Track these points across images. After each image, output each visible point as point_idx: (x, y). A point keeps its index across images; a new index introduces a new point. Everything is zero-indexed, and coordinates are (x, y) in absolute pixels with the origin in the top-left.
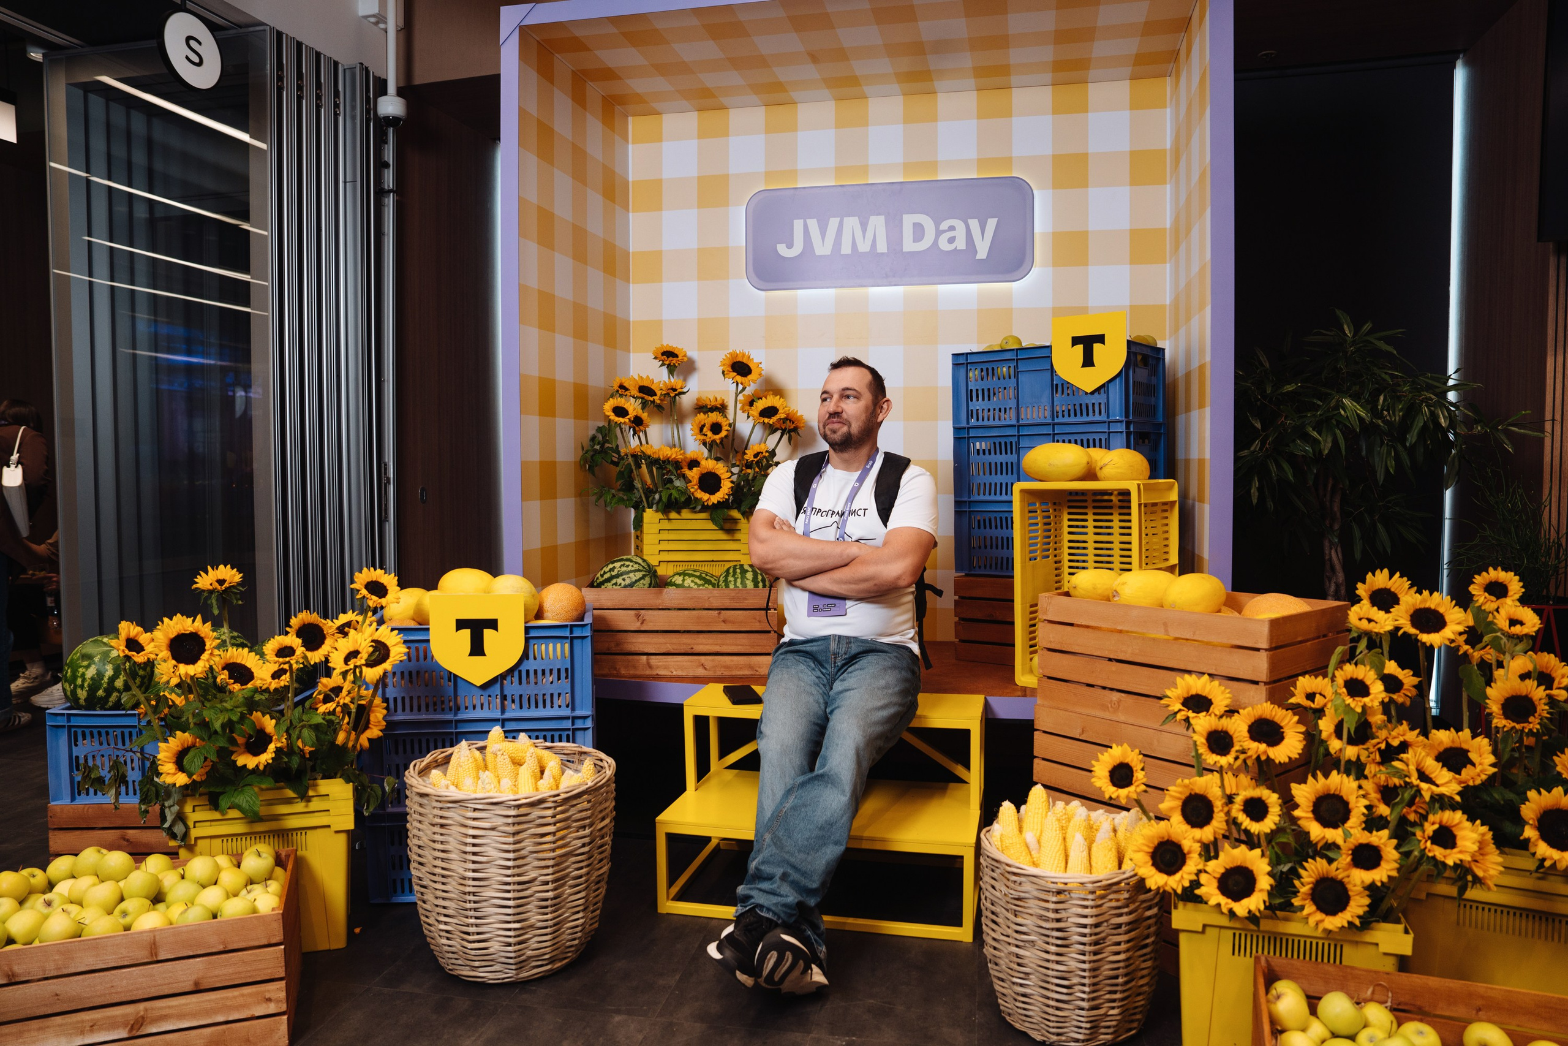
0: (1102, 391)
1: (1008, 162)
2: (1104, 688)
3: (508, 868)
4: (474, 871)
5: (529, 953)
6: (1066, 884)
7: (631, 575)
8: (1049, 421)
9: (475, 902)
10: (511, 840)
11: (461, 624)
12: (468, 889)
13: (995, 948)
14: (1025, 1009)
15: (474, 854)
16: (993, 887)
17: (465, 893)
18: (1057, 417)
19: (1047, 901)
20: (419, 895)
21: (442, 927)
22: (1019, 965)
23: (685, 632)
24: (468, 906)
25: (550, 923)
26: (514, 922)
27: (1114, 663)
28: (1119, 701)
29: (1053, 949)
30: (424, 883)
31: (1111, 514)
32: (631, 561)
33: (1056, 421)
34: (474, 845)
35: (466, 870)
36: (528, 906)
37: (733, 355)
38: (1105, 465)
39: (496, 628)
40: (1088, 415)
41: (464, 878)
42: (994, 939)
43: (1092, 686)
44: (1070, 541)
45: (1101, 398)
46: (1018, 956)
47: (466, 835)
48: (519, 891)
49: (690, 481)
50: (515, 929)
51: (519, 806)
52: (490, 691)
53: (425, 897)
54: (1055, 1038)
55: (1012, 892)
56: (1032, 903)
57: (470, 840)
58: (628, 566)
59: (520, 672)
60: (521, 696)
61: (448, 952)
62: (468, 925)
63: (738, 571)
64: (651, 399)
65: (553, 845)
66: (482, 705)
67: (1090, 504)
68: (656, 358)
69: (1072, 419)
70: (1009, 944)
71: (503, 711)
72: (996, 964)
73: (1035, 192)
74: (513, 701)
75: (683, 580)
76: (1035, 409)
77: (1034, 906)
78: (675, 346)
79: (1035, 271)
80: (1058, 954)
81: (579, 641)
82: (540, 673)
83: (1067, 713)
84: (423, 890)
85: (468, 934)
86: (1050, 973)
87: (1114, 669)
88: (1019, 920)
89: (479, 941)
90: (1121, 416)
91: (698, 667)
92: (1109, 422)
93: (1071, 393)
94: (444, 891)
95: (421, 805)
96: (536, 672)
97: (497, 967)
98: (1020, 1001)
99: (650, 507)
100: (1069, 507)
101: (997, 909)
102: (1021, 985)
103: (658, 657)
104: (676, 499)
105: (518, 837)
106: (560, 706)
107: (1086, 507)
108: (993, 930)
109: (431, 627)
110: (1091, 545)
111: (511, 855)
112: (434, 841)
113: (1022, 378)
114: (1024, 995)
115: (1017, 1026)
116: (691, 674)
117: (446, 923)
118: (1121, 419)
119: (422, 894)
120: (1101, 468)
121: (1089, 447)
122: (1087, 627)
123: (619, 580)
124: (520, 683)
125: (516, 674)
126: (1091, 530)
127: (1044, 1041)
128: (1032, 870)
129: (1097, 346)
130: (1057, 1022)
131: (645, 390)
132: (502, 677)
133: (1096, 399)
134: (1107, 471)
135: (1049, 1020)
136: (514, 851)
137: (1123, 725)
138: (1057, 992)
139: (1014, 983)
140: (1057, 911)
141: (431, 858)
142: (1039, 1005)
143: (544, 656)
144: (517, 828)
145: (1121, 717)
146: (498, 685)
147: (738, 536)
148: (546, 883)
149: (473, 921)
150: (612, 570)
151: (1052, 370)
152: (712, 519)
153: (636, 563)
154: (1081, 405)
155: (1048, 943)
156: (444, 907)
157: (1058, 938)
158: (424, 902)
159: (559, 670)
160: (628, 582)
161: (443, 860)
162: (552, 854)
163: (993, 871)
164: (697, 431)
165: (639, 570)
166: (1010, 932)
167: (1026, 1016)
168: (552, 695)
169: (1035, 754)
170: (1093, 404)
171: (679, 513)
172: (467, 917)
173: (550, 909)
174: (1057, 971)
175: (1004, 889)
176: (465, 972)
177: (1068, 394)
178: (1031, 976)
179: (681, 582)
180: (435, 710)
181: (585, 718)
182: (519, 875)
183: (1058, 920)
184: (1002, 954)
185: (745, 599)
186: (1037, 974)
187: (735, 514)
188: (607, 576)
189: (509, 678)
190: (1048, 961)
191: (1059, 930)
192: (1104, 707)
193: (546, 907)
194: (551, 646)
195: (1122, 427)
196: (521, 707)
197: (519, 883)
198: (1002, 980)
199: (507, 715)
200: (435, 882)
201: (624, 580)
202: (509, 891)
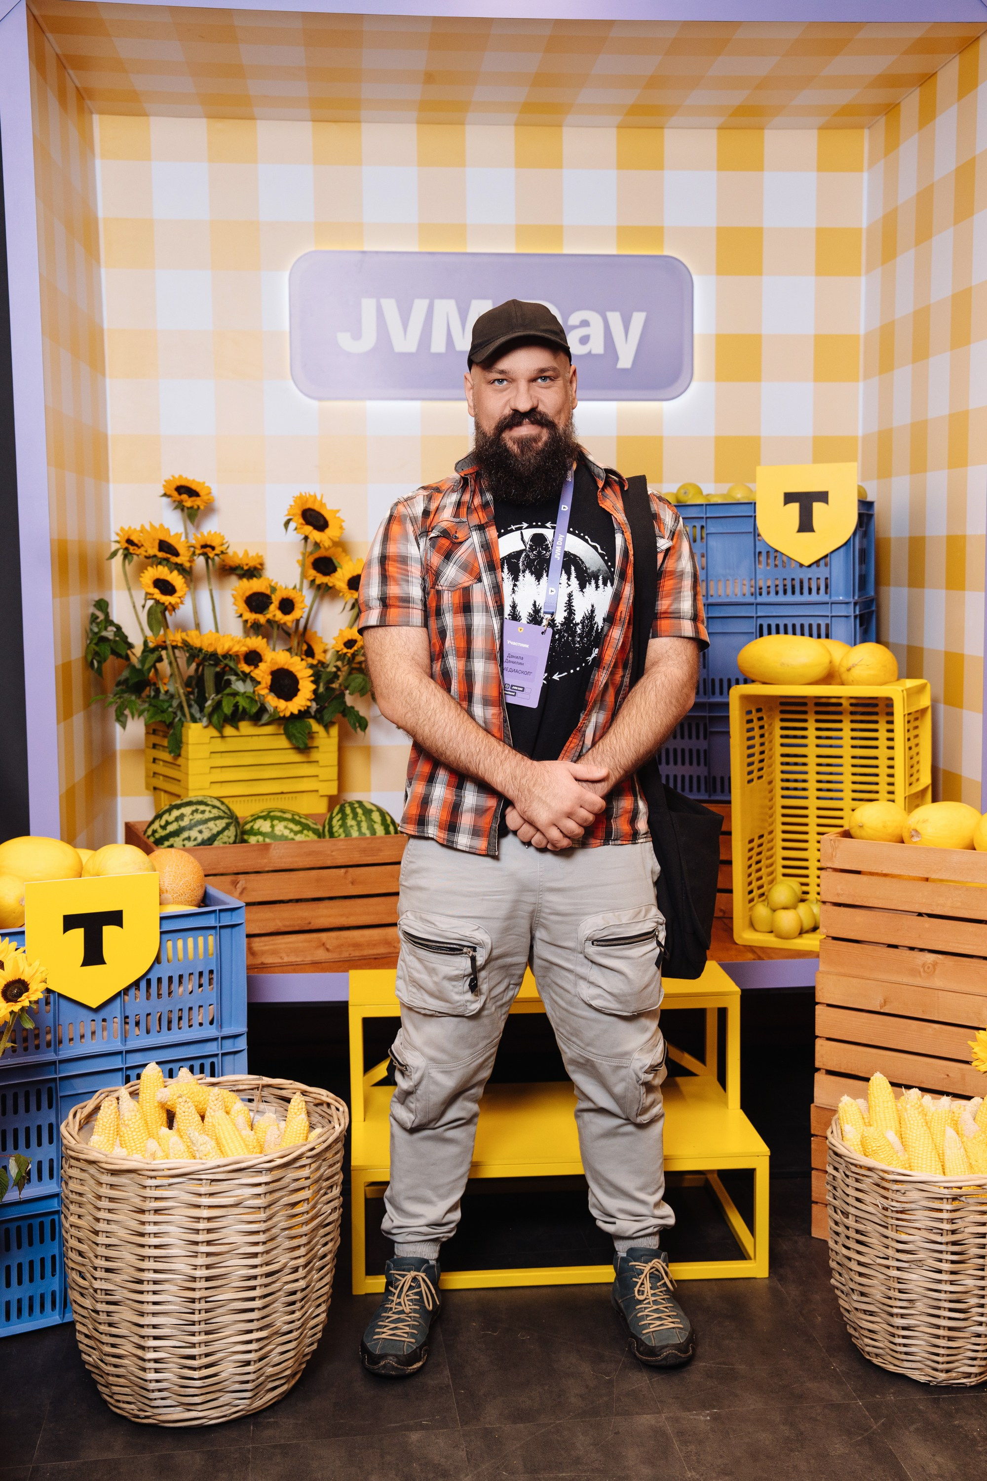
0: (822, 563)
1: (657, 233)
2: (912, 949)
3: (255, 1255)
4: (208, 1267)
5: (270, 1370)
6: (960, 1188)
7: (211, 824)
8: (752, 600)
9: (207, 1311)
10: (262, 1216)
11: (70, 922)
12: (197, 1295)
13: (861, 1274)
14: (905, 1345)
15: (209, 1243)
16: (858, 1200)
17: (193, 1301)
18: (761, 594)
19: (941, 1210)
20: (103, 1317)
21: (151, 1355)
22: (900, 1291)
23: (298, 901)
24: (196, 1317)
25: (298, 1324)
26: (257, 1330)
27: (926, 918)
28: (935, 964)
29: (945, 1266)
30: (116, 1298)
31: (840, 721)
32: (207, 805)
33: (760, 599)
34: (209, 1231)
35: (195, 1267)
36: (275, 1305)
37: (300, 498)
38: (854, 666)
39: (121, 925)
40: (802, 593)
41: (194, 1279)
42: (860, 1263)
43: (896, 947)
44: (783, 755)
45: (822, 572)
46: (900, 1280)
47: (198, 1219)
48: (266, 1286)
49: (259, 683)
50: (258, 1340)
51: (271, 1170)
52: (103, 1014)
53: (115, 1318)
54: (943, 1376)
55: (894, 1204)
56: (920, 1215)
57: (202, 1225)
58: (203, 812)
59: (149, 982)
60: (148, 1015)
61: (153, 1391)
62: (193, 1345)
63: (359, 811)
64: (178, 560)
65: (306, 1217)
66: (93, 1033)
67: (811, 708)
68: (165, 495)
69: (781, 598)
70: (888, 1267)
71: (125, 1038)
72: (862, 1294)
73: (695, 278)
74: (137, 1024)
75: (272, 826)
76: (730, 583)
77: (922, 1218)
78: (191, 478)
79: (694, 385)
80: (952, 1273)
81: (228, 931)
82: (176, 980)
83: (863, 981)
84: (112, 1308)
85: (193, 1357)
86: (942, 1296)
87: (927, 925)
88: (904, 1237)
89: (207, 1367)
90: (846, 594)
91: (318, 947)
92: (832, 603)
93: (780, 564)
94: (155, 1303)
95: (112, 1186)
96: (170, 979)
97: (226, 1398)
98: (899, 1336)
99: (194, 720)
100: (782, 712)
101: (869, 1228)
102: (902, 1316)
103: (263, 939)
104: (244, 709)
105: (269, 1212)
106: (201, 1024)
107: (805, 712)
108: (859, 1252)
109: (26, 929)
110: (812, 760)
111: (262, 1238)
112: (142, 1235)
113: (713, 543)
114: (904, 1328)
115: (891, 1368)
116: (309, 959)
117: (155, 1349)
118: (847, 600)
119: (109, 1314)
120: (849, 670)
121: (819, 637)
122: (886, 875)
123: (194, 833)
124: (148, 998)
125: (143, 984)
126: (812, 741)
127: (930, 1381)
128: (918, 1176)
129: (817, 507)
130: (948, 1355)
131: (165, 546)
132: (126, 991)
133: (814, 572)
134: (856, 673)
135: (938, 1355)
136: (264, 1232)
137: (941, 993)
138: (950, 1318)
139: (892, 1315)
140: (952, 1221)
141: (132, 1260)
142: (926, 1337)
143: (181, 955)
144: (270, 1198)
145: (938, 983)
146: (118, 1002)
147: (315, 755)
148: (295, 1270)
149: (203, 1337)
150: (181, 817)
151: (756, 534)
152: (289, 736)
153: (214, 807)
154: (793, 579)
155: (940, 1261)
156: (155, 1327)
157: (953, 1253)
158: (110, 1325)
159: (201, 974)
160: (206, 835)
161: (156, 1258)
162: (305, 1229)
163: (857, 1180)
164: (243, 607)
165: (216, 818)
166: (890, 1252)
167: (906, 1353)
168: (191, 1009)
169: (817, 1033)
170: (810, 579)
171: (237, 728)
172: (193, 1334)
173: (298, 1305)
174: (951, 1292)
175: (880, 1201)
176: (178, 1414)
177: (776, 566)
178: (918, 1304)
179: (269, 830)
180: (26, 1049)
181: (236, 1036)
182: (267, 1264)
183: (954, 1232)
184: (875, 1282)
185: (380, 850)
186: (926, 1300)
187: (316, 727)
188: (171, 828)
189: (132, 992)
190: (940, 1281)
191: (954, 1243)
192: (914, 972)
193: (293, 1303)
194: (190, 941)
195: (850, 611)
196: (148, 1032)
197: (268, 1275)
198: (872, 1313)
199: (132, 1045)
200: (141, 1292)
201: (200, 832)
202: (254, 1288)
